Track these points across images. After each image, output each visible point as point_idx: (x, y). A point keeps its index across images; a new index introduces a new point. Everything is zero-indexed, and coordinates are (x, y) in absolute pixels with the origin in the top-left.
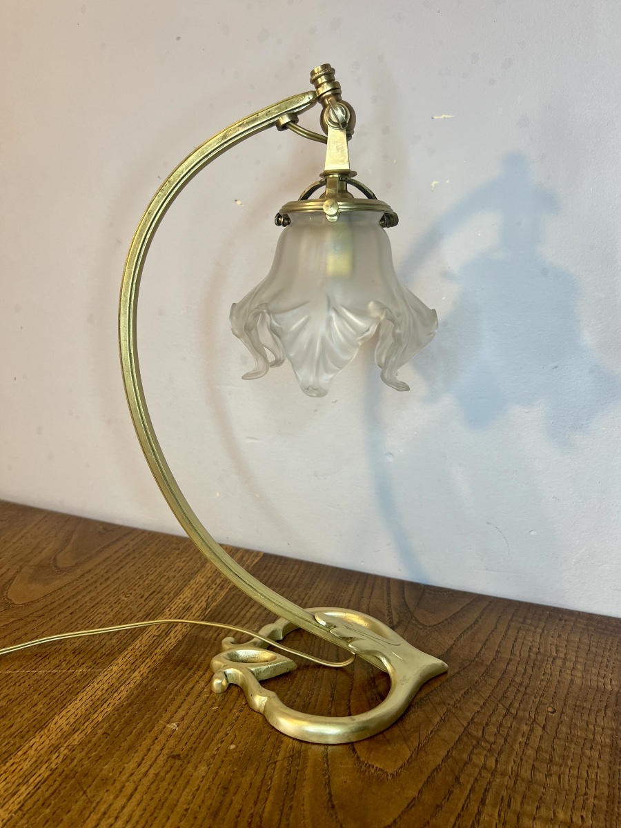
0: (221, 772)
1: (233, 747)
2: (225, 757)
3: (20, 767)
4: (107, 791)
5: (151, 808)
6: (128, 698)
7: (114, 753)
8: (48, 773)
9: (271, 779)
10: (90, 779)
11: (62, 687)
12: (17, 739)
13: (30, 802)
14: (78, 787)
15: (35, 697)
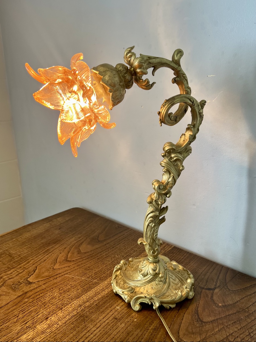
0: (129, 328)
1: (136, 320)
2: (132, 323)
3: (69, 309)
4: (91, 324)
5: (103, 334)
6: (107, 294)
7: (97, 312)
8: (76, 313)
9: (145, 335)
10: (88, 319)
11: (88, 286)
12: (70, 300)
13: (69, 321)
14: (83, 321)
15: (79, 287)
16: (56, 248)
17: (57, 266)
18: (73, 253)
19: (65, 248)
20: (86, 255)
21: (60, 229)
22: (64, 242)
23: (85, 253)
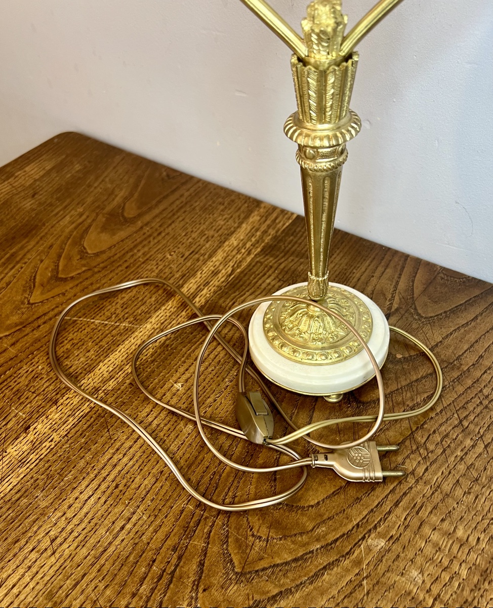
16: (29, 247)
17: (36, 297)
18: (70, 259)
19: (51, 246)
20: (99, 260)
21: (33, 196)
22: (46, 231)
23: (97, 255)
